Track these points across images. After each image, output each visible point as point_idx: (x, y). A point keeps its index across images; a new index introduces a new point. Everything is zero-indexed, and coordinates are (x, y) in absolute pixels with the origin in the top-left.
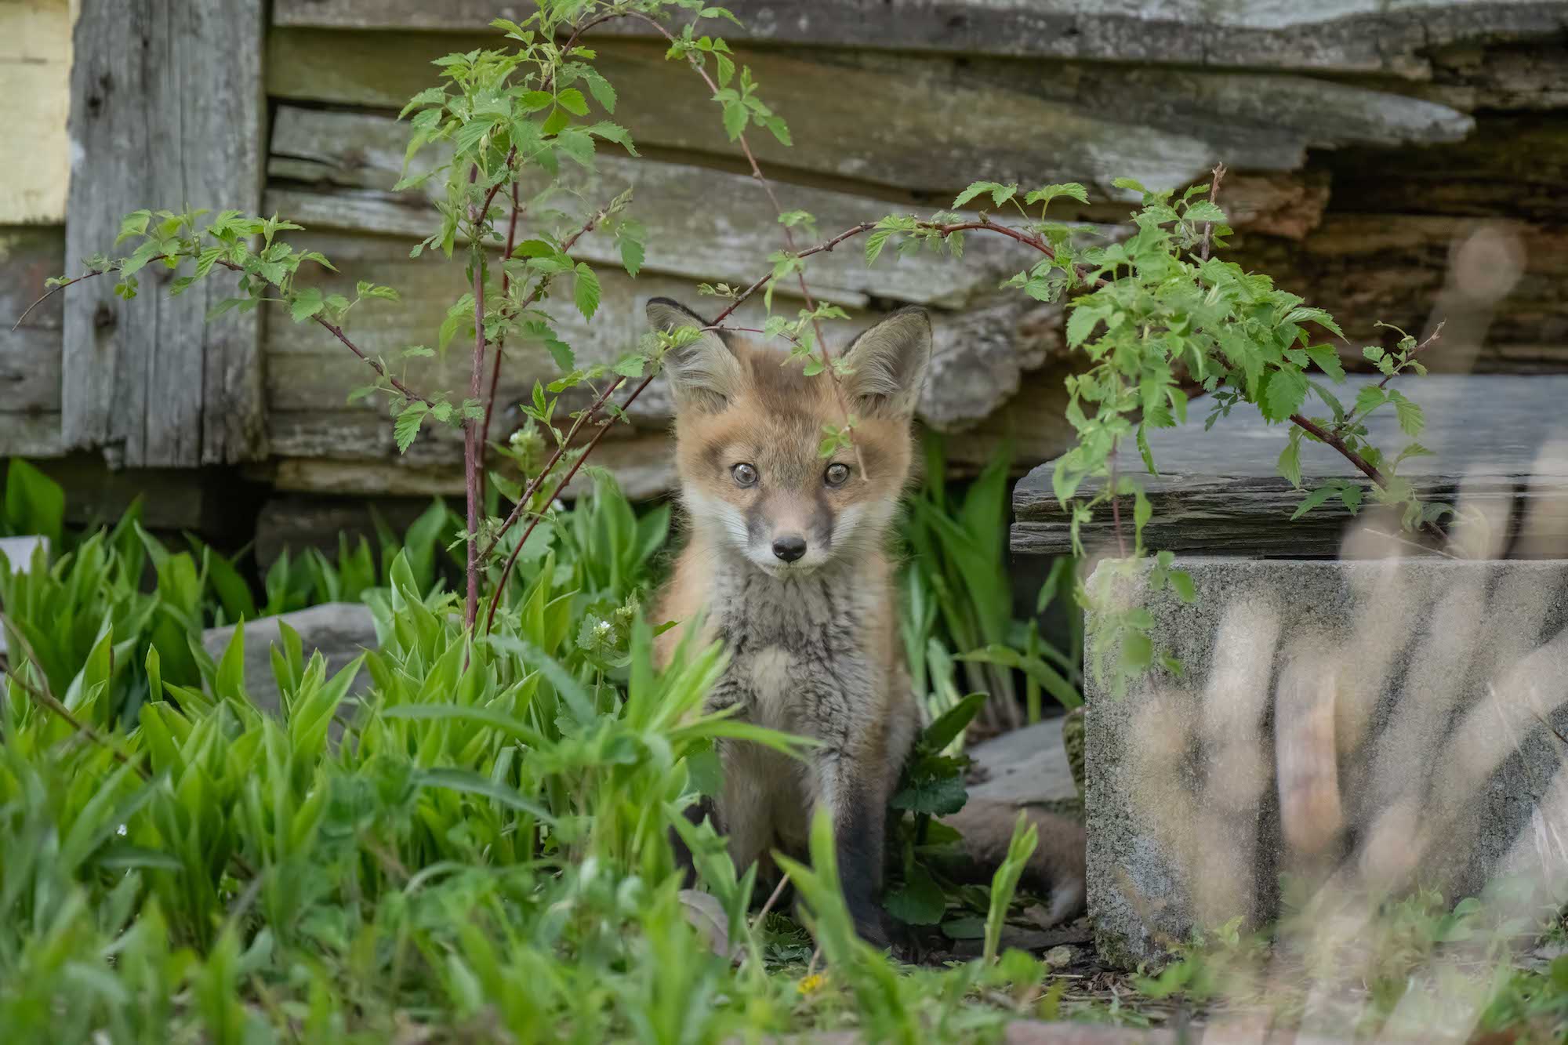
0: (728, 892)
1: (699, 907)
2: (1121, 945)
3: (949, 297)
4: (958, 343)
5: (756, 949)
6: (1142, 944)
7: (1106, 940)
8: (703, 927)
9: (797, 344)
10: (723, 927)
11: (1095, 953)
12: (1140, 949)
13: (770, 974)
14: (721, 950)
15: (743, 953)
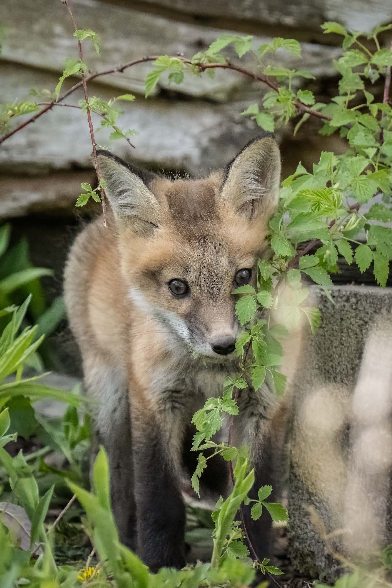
0: (33, 505)
1: (12, 515)
2: (309, 559)
3: (216, 92)
4: (220, 125)
5: (49, 546)
6: (324, 559)
7: (298, 555)
8: (14, 529)
9: (105, 119)
10: (28, 530)
11: (290, 563)
12: (321, 563)
13: (58, 565)
14: (25, 546)
15: (40, 549)
